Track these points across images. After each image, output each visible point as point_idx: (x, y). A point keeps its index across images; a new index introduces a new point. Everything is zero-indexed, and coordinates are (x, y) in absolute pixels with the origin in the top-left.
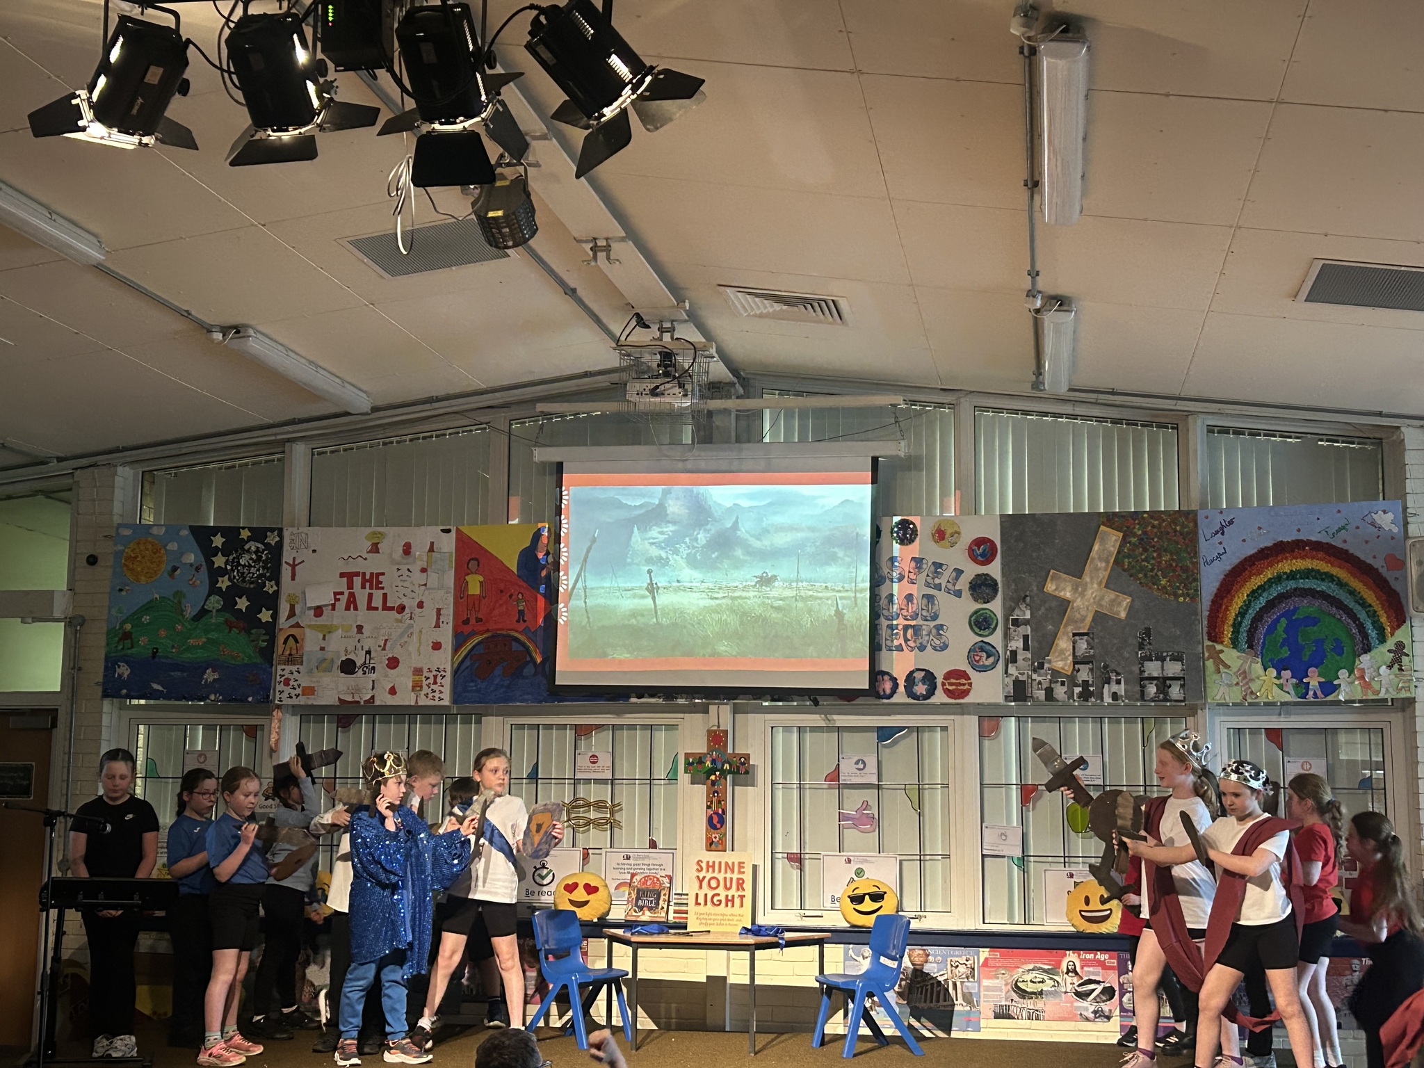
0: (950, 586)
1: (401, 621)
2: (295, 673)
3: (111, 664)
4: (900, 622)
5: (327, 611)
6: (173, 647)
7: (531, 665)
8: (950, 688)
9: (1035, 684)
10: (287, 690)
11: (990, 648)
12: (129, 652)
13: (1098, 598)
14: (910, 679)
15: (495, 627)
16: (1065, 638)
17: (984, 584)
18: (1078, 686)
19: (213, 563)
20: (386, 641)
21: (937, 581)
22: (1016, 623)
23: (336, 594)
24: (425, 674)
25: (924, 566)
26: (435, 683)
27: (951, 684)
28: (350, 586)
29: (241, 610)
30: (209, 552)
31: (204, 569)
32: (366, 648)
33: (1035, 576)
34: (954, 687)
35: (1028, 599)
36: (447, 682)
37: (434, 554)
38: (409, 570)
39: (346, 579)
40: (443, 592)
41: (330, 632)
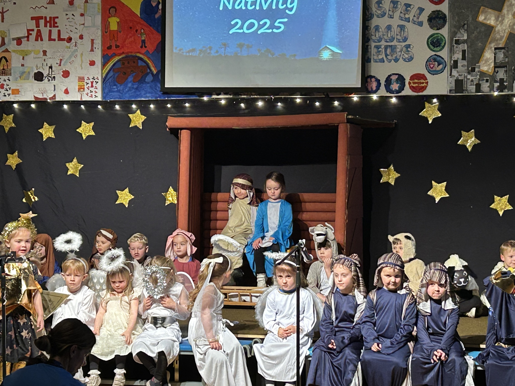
0: (415, 19)
1: (70, 48)
2: (7, 81)
4: (383, 43)
5: (24, 41)
7: (150, 75)
8: (414, 85)
9: (469, 82)
10: (3, 91)
11: (440, 59)
13: (511, 24)
14: (388, 81)
15: (128, 51)
16: (490, 51)
17: (437, 17)
18: (496, 82)
20: (61, 60)
21: (407, 16)
22: (457, 42)
23: (28, 31)
24: (86, 81)
25: (399, 6)
26: (92, 86)
27: (414, 83)
28: (38, 25)
32: (49, 65)
33: (471, 11)
34: (417, 85)
35: (466, 26)
36: (99, 85)
37: (87, 4)
38: (73, 15)
39: (35, 21)
40: (95, 29)
41: (27, 55)
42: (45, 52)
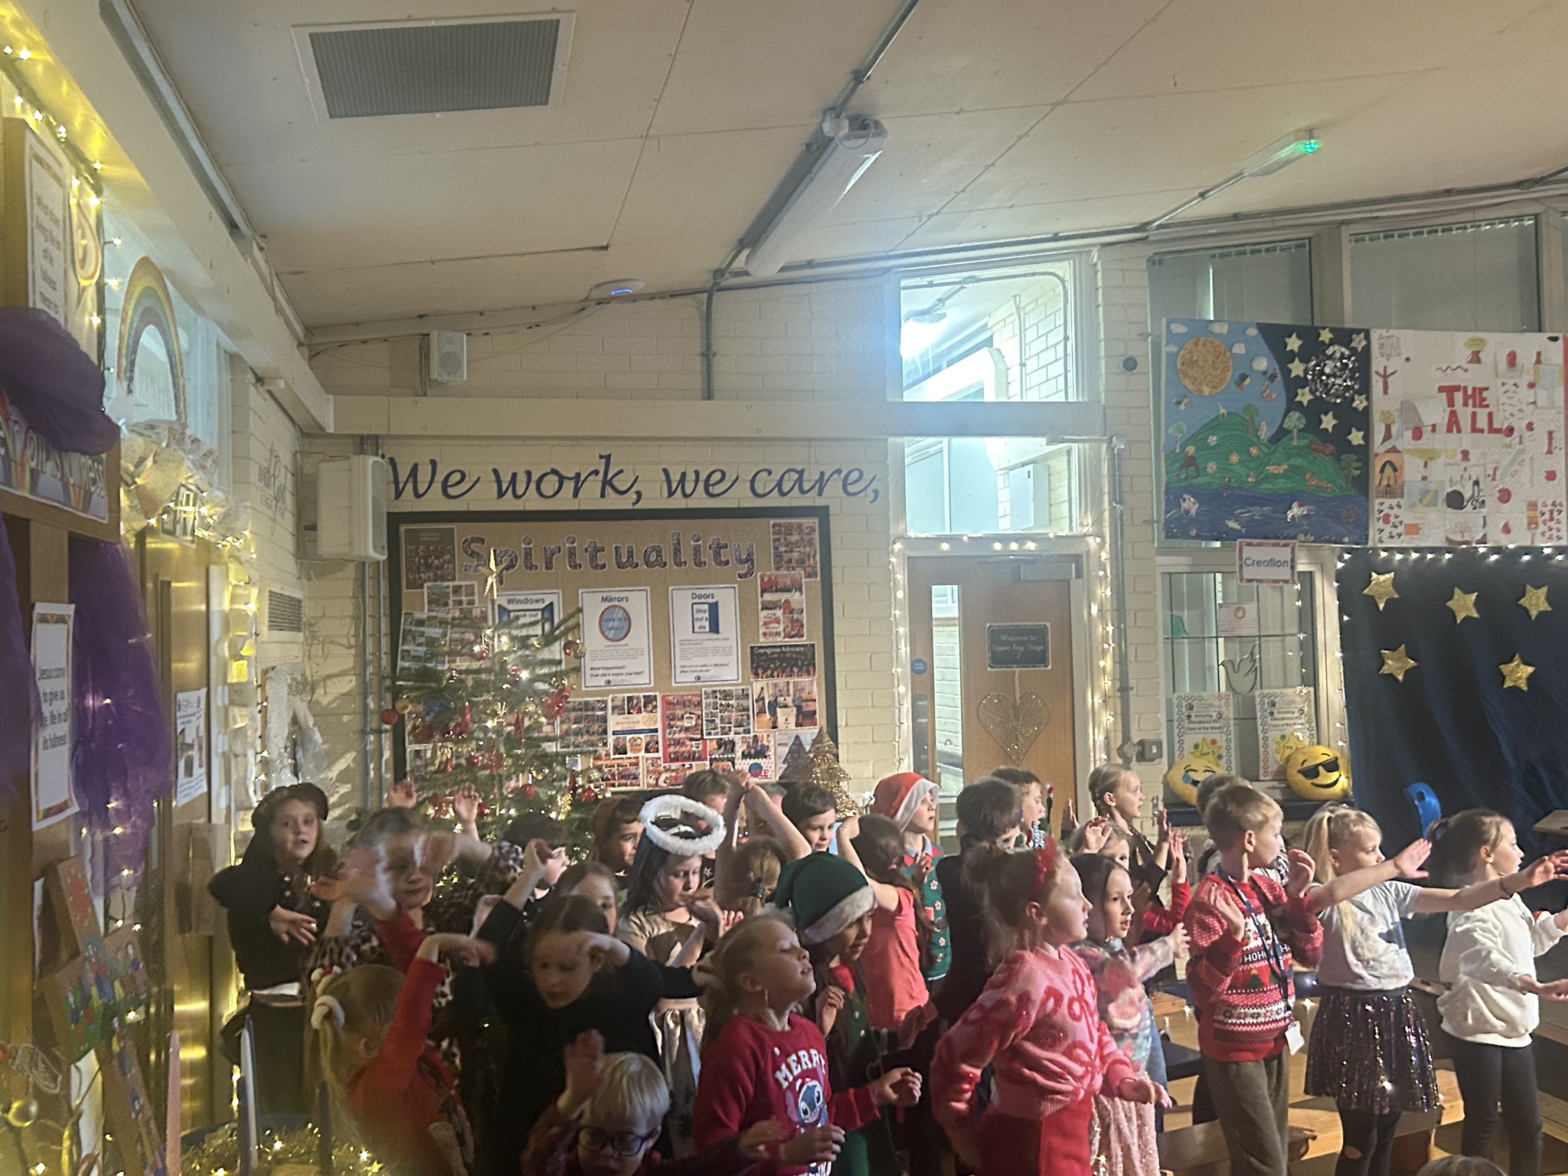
1: (1510, 446)
2: (1396, 509)
3: (1173, 498)
5: (1426, 432)
6: (1248, 476)
10: (1388, 528)
12: (1195, 481)
19: (1290, 371)
20: (1495, 469)
24: (1540, 509)
26: (1552, 519)
28: (1451, 403)
29: (1326, 430)
30: (1284, 358)
31: (1279, 377)
32: (1474, 478)
36: (1564, 517)
37: (1541, 366)
38: (1515, 385)
39: (1444, 395)
40: (1553, 412)
41: (1432, 459)
42: (1465, 455)
